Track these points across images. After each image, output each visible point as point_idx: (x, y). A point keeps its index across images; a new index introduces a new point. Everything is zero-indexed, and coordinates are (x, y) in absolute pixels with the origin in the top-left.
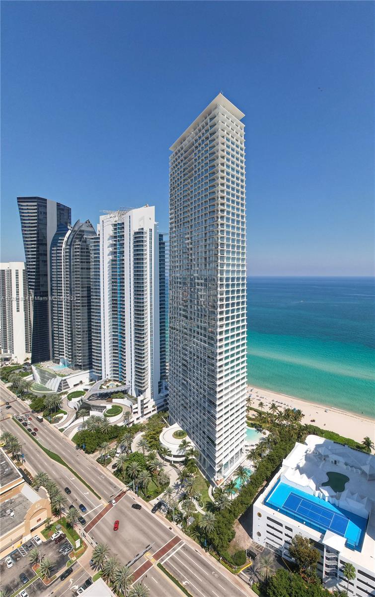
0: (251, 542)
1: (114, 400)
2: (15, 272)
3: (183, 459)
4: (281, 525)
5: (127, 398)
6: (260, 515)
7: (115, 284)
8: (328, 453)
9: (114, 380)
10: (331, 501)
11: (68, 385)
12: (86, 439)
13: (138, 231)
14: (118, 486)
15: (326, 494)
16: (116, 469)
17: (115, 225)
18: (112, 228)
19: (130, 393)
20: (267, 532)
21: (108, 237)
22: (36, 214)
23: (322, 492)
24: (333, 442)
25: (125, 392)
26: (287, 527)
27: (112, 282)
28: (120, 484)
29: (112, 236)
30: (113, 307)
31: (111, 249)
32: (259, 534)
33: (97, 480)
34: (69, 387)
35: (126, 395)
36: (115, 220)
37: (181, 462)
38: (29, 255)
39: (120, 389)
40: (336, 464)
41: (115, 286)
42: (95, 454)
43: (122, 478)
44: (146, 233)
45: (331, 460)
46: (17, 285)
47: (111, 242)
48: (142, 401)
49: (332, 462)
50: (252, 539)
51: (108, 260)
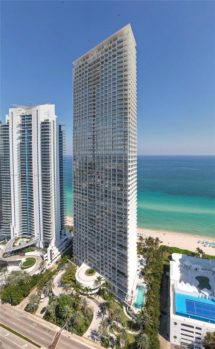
0: (170, 345)
1: (26, 254)
3: (97, 290)
4: (193, 327)
5: (37, 250)
6: (176, 324)
7: (23, 161)
8: (191, 264)
9: (22, 237)
10: (210, 298)
12: (12, 293)
13: (43, 121)
14: (51, 329)
15: (207, 294)
16: (44, 313)
17: (23, 116)
18: (20, 118)
19: (37, 245)
20: (182, 334)
21: (17, 125)
23: (204, 294)
24: (187, 255)
25: (33, 246)
26: (197, 328)
27: (21, 160)
28: (52, 327)
29: (20, 124)
30: (21, 178)
31: (19, 135)
32: (175, 337)
33: (31, 329)
35: (34, 248)
36: (22, 113)
37: (95, 293)
39: (29, 244)
40: (196, 270)
41: (23, 163)
42: (21, 304)
43: (52, 320)
44: (51, 123)
45: (193, 268)
47: (19, 129)
48: (51, 251)
49: (194, 269)
50: (170, 342)
51: (17, 143)
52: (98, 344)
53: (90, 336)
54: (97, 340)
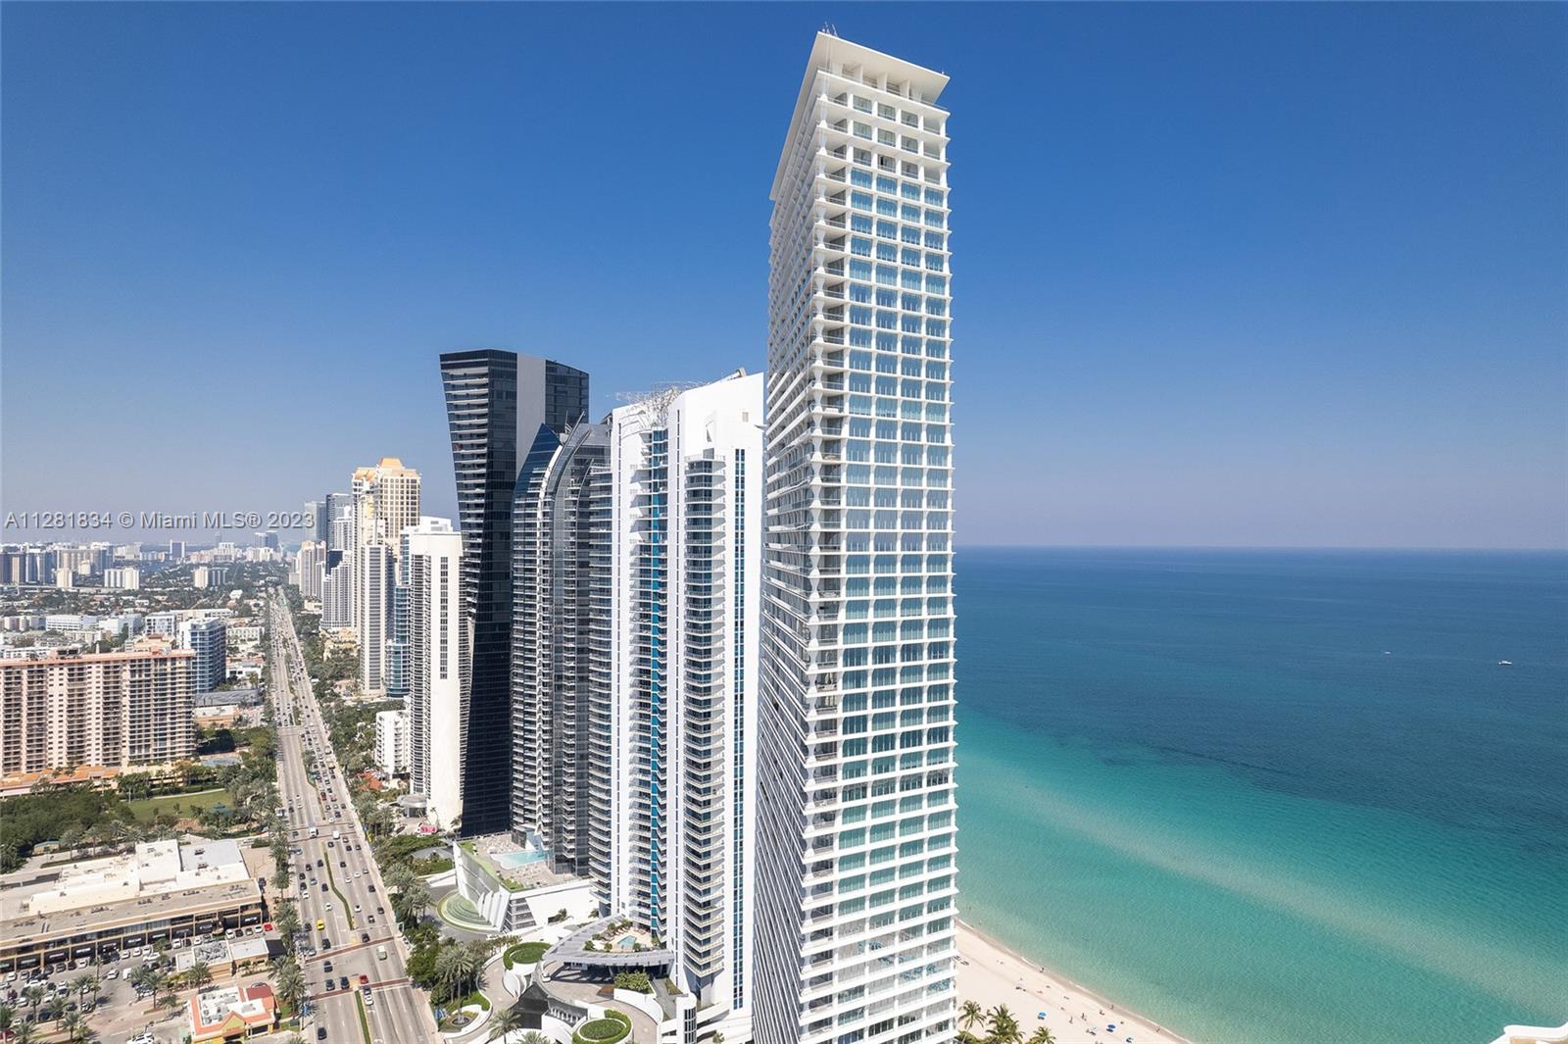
1: (619, 993)
2: (440, 564)
5: (660, 996)
9: (640, 927)
11: (530, 915)
13: (696, 458)
17: (651, 437)
18: (642, 445)
21: (631, 473)
22: (485, 401)
25: (659, 972)
29: (640, 471)
31: (637, 513)
34: (534, 923)
35: (658, 983)
36: (650, 422)
38: (469, 516)
44: (717, 467)
46: (444, 601)
47: (638, 488)
48: (690, 1014)
51: (631, 547)
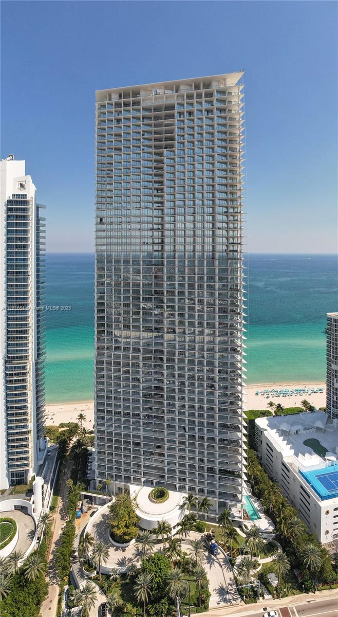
6: (328, 512)
20: (334, 524)
32: (327, 532)
40: (297, 433)
44: (30, 203)
49: (294, 433)
52: (240, 604)
53: (220, 601)
54: (234, 599)
